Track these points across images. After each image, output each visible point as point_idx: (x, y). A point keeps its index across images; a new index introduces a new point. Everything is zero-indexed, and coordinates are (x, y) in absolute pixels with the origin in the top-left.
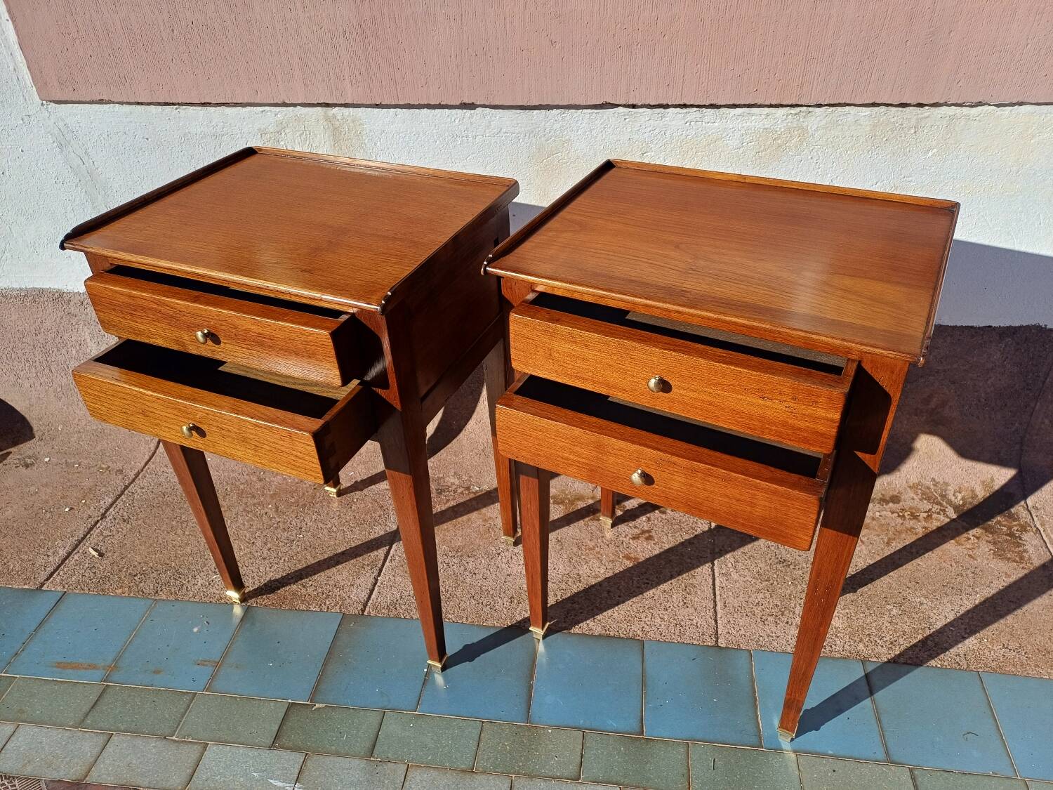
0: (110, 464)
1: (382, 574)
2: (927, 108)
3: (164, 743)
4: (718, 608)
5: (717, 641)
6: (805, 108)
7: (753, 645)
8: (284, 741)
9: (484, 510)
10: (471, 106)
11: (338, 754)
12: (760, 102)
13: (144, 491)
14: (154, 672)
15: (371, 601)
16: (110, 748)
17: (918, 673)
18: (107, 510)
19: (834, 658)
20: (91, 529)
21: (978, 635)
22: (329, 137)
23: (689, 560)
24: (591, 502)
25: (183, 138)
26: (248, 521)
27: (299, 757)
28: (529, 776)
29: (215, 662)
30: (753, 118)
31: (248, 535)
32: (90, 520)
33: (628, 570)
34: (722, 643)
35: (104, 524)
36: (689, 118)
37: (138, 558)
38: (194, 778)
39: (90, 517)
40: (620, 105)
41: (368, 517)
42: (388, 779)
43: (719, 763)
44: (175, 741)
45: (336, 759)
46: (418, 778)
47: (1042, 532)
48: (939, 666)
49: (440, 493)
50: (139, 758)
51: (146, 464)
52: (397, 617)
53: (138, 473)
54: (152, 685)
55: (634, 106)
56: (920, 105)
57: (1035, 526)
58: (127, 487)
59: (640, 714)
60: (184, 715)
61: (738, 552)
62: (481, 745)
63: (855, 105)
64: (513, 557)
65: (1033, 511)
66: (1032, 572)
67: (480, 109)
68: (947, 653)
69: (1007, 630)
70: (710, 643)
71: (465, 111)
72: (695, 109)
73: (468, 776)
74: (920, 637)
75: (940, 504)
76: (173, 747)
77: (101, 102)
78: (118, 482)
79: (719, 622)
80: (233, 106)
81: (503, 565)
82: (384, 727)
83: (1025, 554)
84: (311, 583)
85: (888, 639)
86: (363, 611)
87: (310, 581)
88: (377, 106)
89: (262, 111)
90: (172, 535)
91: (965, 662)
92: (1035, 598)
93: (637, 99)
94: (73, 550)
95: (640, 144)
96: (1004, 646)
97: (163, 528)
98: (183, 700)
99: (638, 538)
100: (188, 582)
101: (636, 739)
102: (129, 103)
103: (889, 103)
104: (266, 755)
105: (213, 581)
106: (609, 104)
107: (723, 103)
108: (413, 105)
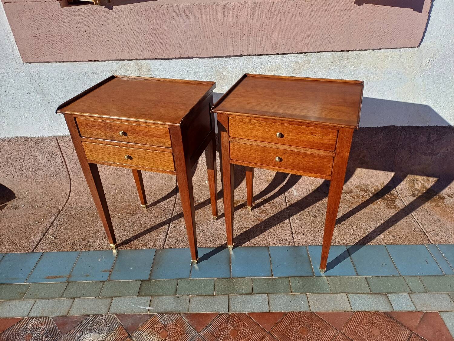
0: (50, 205)
1: (168, 234)
2: (350, 52)
3: (96, 299)
4: (293, 233)
5: (294, 244)
6: (309, 53)
7: (307, 244)
8: (142, 293)
9: (203, 208)
10: (191, 58)
11: (163, 295)
12: (294, 52)
13: (67, 213)
14: (86, 276)
15: (166, 244)
16: (75, 303)
17: (365, 247)
18: (53, 222)
19: (335, 245)
20: (48, 229)
21: (383, 233)
22: (138, 71)
23: (281, 219)
24: (242, 202)
25: (80, 74)
27: (149, 298)
28: (235, 294)
29: (110, 270)
30: (292, 58)
32: (47, 226)
33: (259, 224)
34: (296, 244)
35: (53, 227)
36: (269, 59)
37: (70, 238)
38: (110, 309)
39: (47, 225)
40: (245, 55)
41: (159, 215)
42: (183, 301)
43: (300, 283)
44: (101, 298)
45: (163, 297)
46: (195, 300)
47: (402, 199)
48: (371, 244)
50: (87, 305)
51: (65, 204)
52: (176, 248)
53: (63, 207)
54: (86, 281)
55: (250, 55)
56: (348, 51)
57: (399, 197)
58: (59, 213)
59: (271, 270)
60: (102, 289)
61: (298, 214)
62: (215, 287)
63: (326, 52)
64: (217, 224)
65: (398, 192)
66: (399, 211)
67: (194, 59)
68: (374, 240)
69: (393, 231)
70: (292, 245)
71: (189, 59)
72: (271, 55)
73: (212, 297)
74: (364, 236)
75: (367, 192)
76: (100, 300)
77: (48, 62)
78: (56, 212)
79: (294, 238)
80: (101, 61)
81: (213, 227)
82: (179, 284)
83: (396, 206)
84: (141, 240)
85: (353, 238)
86: (163, 247)
88: (156, 59)
89: (112, 63)
90: (82, 228)
91: (380, 242)
92: (401, 220)
93: (251, 53)
94: (43, 237)
96: (392, 236)
97: (78, 226)
98: (100, 284)
99: (262, 213)
100: (92, 244)
101: (271, 278)
102: (59, 62)
103: (338, 50)
104: (137, 299)
105: (102, 243)
106: (241, 55)
107: (281, 53)
108: (170, 58)
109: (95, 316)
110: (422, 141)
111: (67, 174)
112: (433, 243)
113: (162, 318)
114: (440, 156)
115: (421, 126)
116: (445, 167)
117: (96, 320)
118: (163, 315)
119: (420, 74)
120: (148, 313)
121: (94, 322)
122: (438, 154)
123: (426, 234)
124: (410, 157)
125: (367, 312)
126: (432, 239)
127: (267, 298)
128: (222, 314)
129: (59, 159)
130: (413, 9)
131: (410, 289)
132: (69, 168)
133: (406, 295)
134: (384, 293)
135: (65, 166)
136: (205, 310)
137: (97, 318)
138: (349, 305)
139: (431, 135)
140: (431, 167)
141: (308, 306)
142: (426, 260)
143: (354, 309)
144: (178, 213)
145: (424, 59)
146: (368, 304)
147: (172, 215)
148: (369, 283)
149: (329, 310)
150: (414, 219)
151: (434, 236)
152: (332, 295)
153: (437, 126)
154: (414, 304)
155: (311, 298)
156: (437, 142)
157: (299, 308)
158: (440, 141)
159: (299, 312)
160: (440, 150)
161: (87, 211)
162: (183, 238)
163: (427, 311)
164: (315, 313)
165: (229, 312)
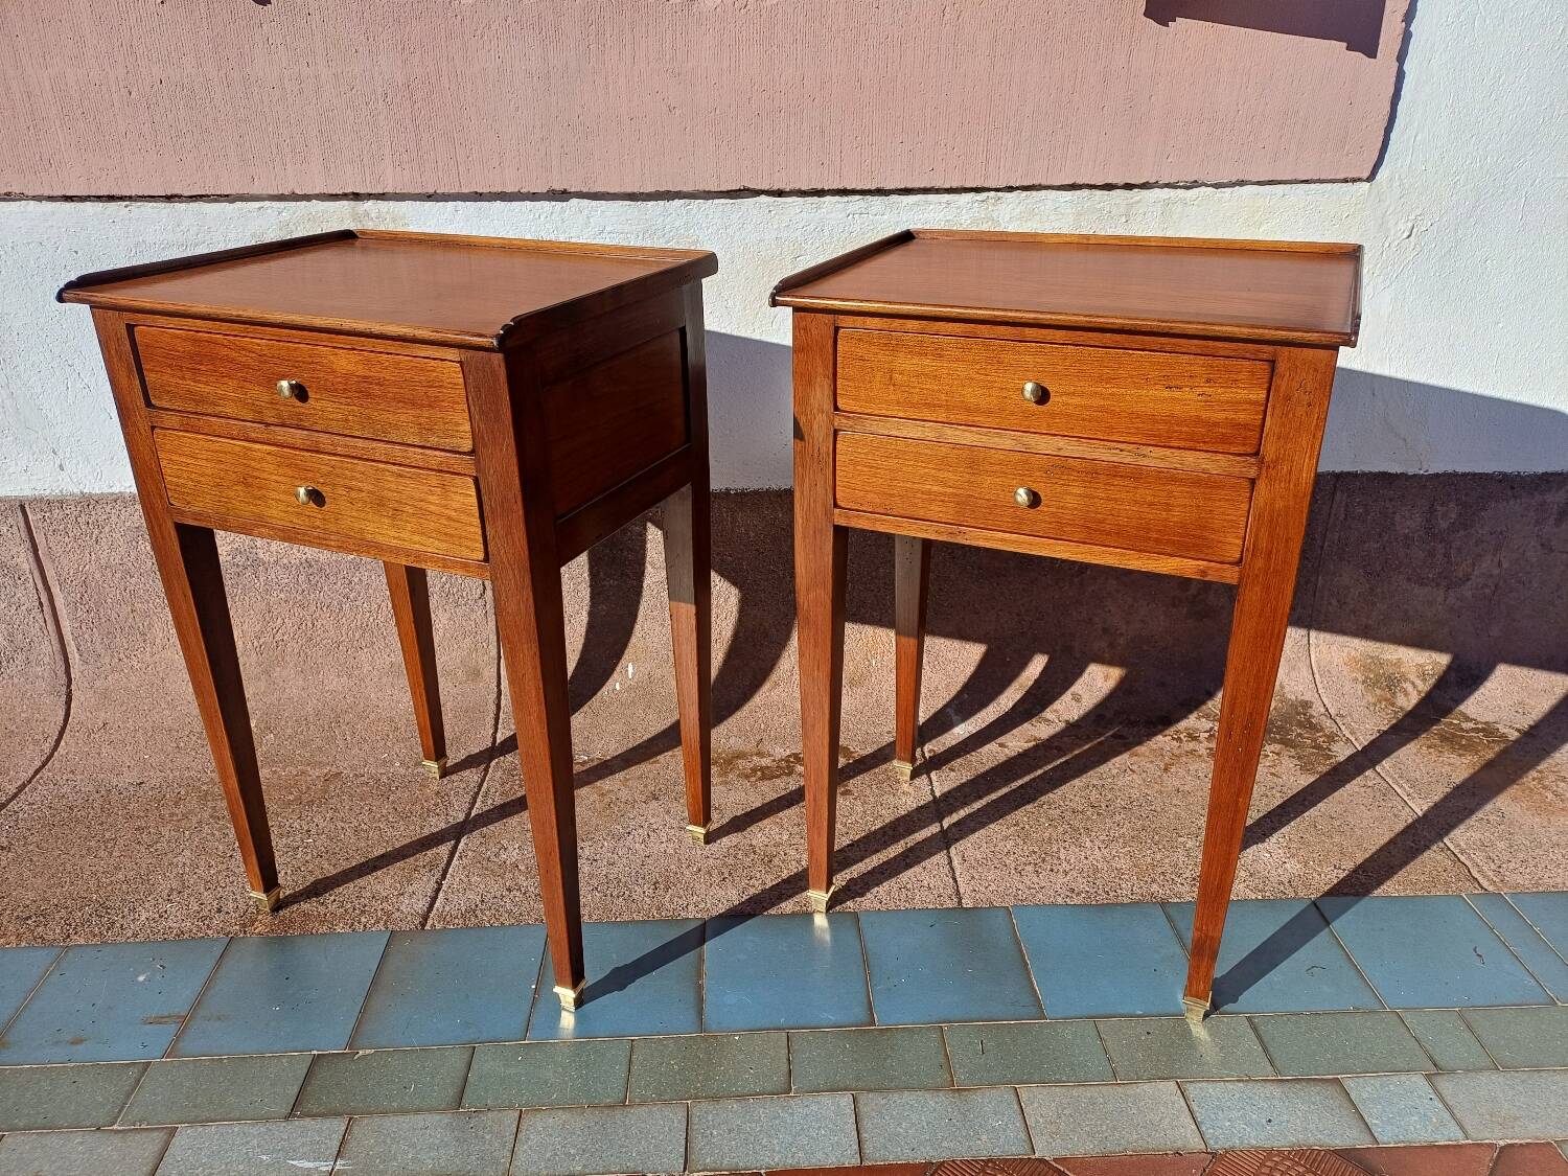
1: (448, 876)
2: (1137, 190)
3: (98, 1136)
4: (955, 863)
5: (960, 902)
6: (993, 193)
7: (1009, 902)
8: (311, 1106)
9: (598, 784)
10: (563, 195)
11: (403, 1111)
12: (938, 184)
13: (35, 807)
14: (72, 1043)
15: (434, 911)
19: (1122, 904)
24: (757, 760)
25: (131, 251)
26: (219, 830)
27: (339, 1125)
28: (715, 1098)
29: (179, 1017)
30: (931, 207)
31: (221, 847)
34: (967, 903)
36: (851, 207)
37: (31, 895)
40: (763, 193)
41: (418, 807)
42: (490, 1132)
43: (989, 1045)
44: (120, 1132)
45: (401, 1119)
46: (539, 1126)
47: (1353, 740)
48: (1260, 897)
52: (478, 927)
53: (24, 786)
54: (69, 1061)
55: (780, 193)
56: (1129, 187)
57: (1344, 737)
59: (865, 1001)
60: (132, 1093)
62: (632, 1070)
64: (651, 834)
65: (1338, 720)
67: (574, 201)
69: (1335, 849)
70: (951, 905)
71: (554, 203)
72: (858, 197)
73: (618, 1113)
76: (116, 1140)
77: (7, 197)
79: (959, 881)
80: (216, 201)
81: (636, 845)
82: (474, 1066)
84: (333, 898)
85: (1188, 875)
86: (423, 925)
87: (330, 895)
88: (429, 197)
89: (260, 209)
90: (89, 860)
91: (1291, 890)
93: (784, 183)
95: (791, 245)
96: (1335, 868)
97: (72, 853)
98: (127, 1074)
100: (123, 917)
101: (867, 1032)
102: (51, 198)
103: (1093, 183)
104: (283, 1130)
105: (166, 912)
106: (748, 190)
107: (892, 187)
108: (481, 194)
110: (1407, 531)
111: (59, 657)
112: (1491, 888)
114: (1474, 586)
115: (1399, 472)
116: (1494, 632)
119: (1385, 280)
122: (1468, 580)
123: (1462, 858)
125: (1270, 1153)
126: (1484, 876)
127: (849, 1110)
129: (27, 595)
130: (1345, 45)
131: (1431, 1058)
132: (66, 632)
133: (1418, 1080)
134: (1330, 1077)
135: (50, 621)
138: (1194, 1127)
139: (1439, 508)
140: (1445, 632)
141: (1023, 1135)
142: (1475, 950)
143: (1216, 1143)
144: (499, 802)
145: (1392, 223)
146: (1270, 1121)
147: (471, 809)
148: (1265, 1039)
149: (1114, 1146)
150: (1407, 809)
151: (1493, 867)
152: (1120, 1089)
153: (1455, 474)
154: (1453, 1115)
155: (1036, 1105)
156: (1462, 533)
157: (984, 1146)
158: (1473, 531)
159: (987, 1162)
160: (1474, 564)
161: (122, 796)
162: (509, 890)
163: (1509, 1142)
164: (1053, 1163)
165: (687, 1172)
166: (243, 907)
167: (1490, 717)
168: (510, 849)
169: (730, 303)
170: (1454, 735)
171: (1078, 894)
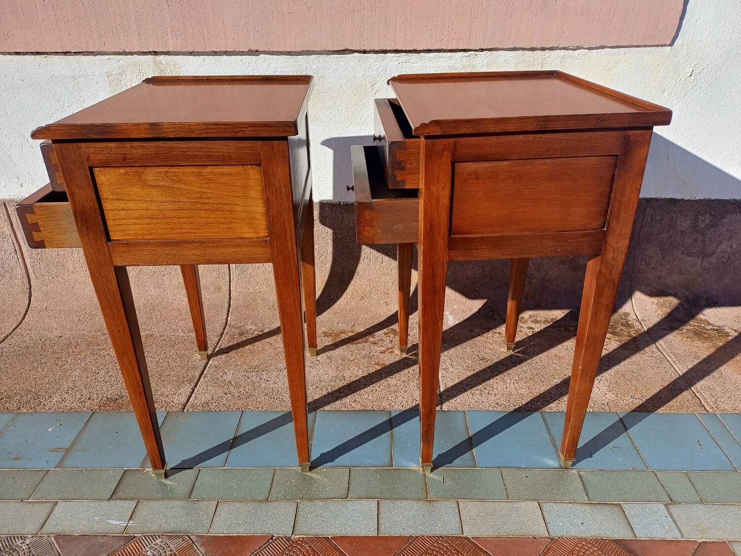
1: (198, 386)
2: (547, 51)
3: (22, 504)
4: (441, 388)
5: (442, 408)
6: (472, 53)
7: (466, 408)
8: (120, 494)
10: (256, 53)
11: (163, 499)
12: (445, 48)
13: (11, 346)
14: (15, 459)
15: (189, 403)
21: (614, 392)
24: (351, 334)
25: (50, 80)
26: (95, 360)
27: (133, 504)
28: (311, 499)
29: (65, 449)
30: (442, 59)
31: (94, 369)
33: (378, 371)
34: (446, 408)
36: (401, 59)
38: (46, 525)
40: (356, 51)
41: (187, 352)
42: (202, 511)
43: (447, 479)
44: (31, 502)
45: (162, 502)
46: (226, 509)
48: (591, 411)
49: (242, 335)
51: (14, 330)
52: (209, 411)
53: (8, 336)
54: (13, 468)
55: (365, 52)
56: (543, 49)
57: (644, 331)
59: (390, 455)
60: (39, 484)
62: (274, 484)
63: (503, 50)
65: (642, 322)
67: (262, 56)
69: (633, 387)
71: (252, 57)
72: (404, 54)
73: (264, 505)
76: (29, 506)
80: (87, 55)
82: (199, 479)
86: (183, 409)
88: (191, 54)
89: (109, 59)
90: (33, 372)
91: (608, 407)
93: (366, 46)
96: (632, 397)
97: (26, 368)
98: (38, 475)
99: (384, 352)
100: (45, 400)
101: (388, 470)
102: (10, 53)
103: (524, 47)
104: (105, 504)
105: (65, 398)
106: (348, 50)
107: (422, 49)
108: (216, 52)
109: (10, 537)
110: (683, 229)
111: (25, 276)
112: (710, 410)
113: (150, 544)
114: (717, 257)
115: (680, 198)
116: (726, 280)
117: (10, 545)
118: (154, 537)
119: (677, 99)
120: (124, 535)
121: (4, 549)
122: (715, 254)
123: (698, 395)
124: (663, 258)
125: (581, 540)
126: (708, 404)
127: (375, 509)
128: (278, 538)
129: (9, 246)
131: (669, 496)
132: (28, 263)
133: (661, 507)
134: (616, 503)
135: (20, 259)
136: (245, 530)
137: (12, 542)
138: (544, 525)
139: (700, 217)
140: (701, 279)
141: (459, 525)
142: (698, 442)
143: (554, 533)
145: (681, 69)
146: (583, 524)
148: (585, 482)
149: (503, 533)
150: (672, 369)
151: (713, 400)
152: (509, 504)
153: (709, 200)
154: (676, 525)
155: (467, 510)
156: (712, 230)
157: (439, 530)
158: (717, 229)
159: (439, 537)
160: (717, 246)
161: (51, 342)
162: (226, 394)
163: (704, 540)
164: (471, 539)
165: (293, 535)
166: (100, 397)
167: (721, 324)
168: (229, 374)
169: (340, 108)
170: (701, 332)
171: (500, 406)
